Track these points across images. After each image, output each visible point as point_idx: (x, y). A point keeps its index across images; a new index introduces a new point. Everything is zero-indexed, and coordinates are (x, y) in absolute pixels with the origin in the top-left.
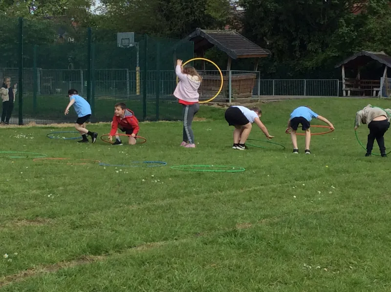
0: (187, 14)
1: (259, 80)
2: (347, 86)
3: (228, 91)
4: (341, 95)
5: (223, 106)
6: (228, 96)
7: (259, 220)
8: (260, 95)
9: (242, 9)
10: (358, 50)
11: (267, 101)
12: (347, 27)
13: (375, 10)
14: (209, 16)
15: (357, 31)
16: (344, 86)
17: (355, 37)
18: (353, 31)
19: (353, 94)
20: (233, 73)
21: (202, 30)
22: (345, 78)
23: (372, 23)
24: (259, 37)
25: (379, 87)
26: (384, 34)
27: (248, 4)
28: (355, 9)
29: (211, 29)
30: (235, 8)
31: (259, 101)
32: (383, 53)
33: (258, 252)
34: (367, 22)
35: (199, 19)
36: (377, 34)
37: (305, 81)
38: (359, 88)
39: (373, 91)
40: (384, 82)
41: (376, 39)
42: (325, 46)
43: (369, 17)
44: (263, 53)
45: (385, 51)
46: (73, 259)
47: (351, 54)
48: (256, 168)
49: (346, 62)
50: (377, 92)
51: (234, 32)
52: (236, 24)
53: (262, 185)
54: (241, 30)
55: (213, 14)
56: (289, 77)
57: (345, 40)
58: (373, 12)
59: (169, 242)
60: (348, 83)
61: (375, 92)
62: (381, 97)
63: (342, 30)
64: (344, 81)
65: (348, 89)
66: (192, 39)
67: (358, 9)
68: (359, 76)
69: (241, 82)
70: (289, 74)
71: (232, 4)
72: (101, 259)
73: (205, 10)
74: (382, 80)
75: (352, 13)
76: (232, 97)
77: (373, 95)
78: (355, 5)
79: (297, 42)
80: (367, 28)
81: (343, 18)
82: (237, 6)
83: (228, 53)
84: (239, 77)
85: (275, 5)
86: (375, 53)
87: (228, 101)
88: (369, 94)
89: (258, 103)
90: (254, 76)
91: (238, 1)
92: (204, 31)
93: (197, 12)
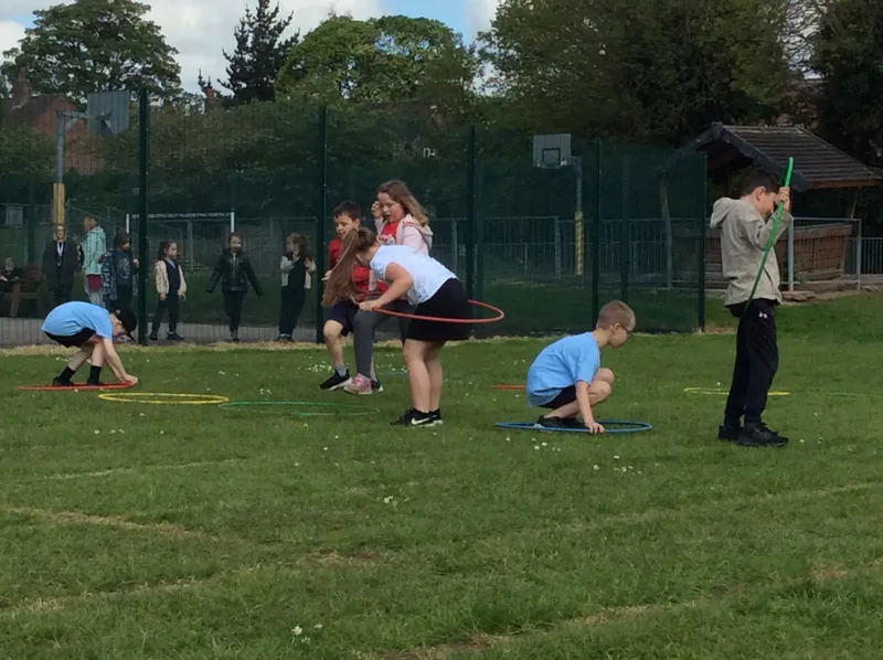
0: (691, 92)
1: (859, 238)
3: (786, 264)
6: (786, 277)
7: (865, 561)
8: (862, 273)
9: (818, 76)
11: (877, 288)
14: (741, 94)
21: (725, 127)
24: (858, 140)
27: (832, 63)
29: (744, 125)
30: (800, 75)
31: (859, 287)
33: (865, 635)
35: (718, 102)
44: (865, 178)
46: (445, 641)
48: (853, 440)
51: (798, 130)
52: (804, 110)
53: (869, 480)
54: (814, 125)
55: (750, 90)
59: (658, 607)
66: (702, 147)
69: (817, 243)
71: (794, 66)
72: (504, 641)
73: (731, 80)
76: (795, 279)
82: (807, 71)
84: (810, 232)
87: (785, 287)
89: (857, 292)
90: (846, 229)
91: (807, 57)
92: (731, 129)
93: (714, 85)
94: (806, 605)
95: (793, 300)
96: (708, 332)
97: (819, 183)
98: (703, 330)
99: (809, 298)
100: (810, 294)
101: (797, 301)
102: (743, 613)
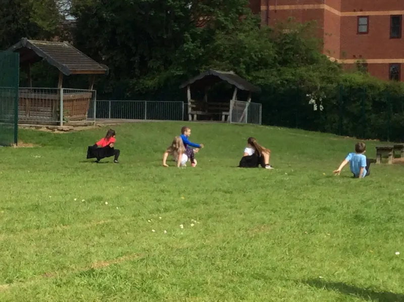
0: (9, 22)
1: (95, 101)
2: (193, 109)
3: (59, 112)
4: (186, 119)
5: (53, 129)
6: (59, 119)
7: (116, 258)
8: (97, 117)
9: (73, 18)
10: (205, 69)
11: (103, 125)
12: (193, 42)
13: (223, 25)
14: (35, 25)
15: (204, 48)
16: (190, 109)
17: (201, 54)
18: (200, 48)
19: (200, 118)
20: (65, 91)
21: (28, 40)
22: (191, 100)
23: (221, 39)
24: (93, 51)
25: (228, 111)
26: (233, 52)
27: (81, 12)
28: (201, 22)
29: (37, 40)
30: (64, 17)
31: (95, 124)
32: (232, 73)
34: (214, 38)
35: (23, 29)
36: (225, 52)
37: (146, 103)
38: (207, 111)
39: (222, 115)
40: (235, 105)
41: (225, 57)
42: (167, 63)
43: (217, 32)
44: (100, 69)
45: (235, 71)
47: (198, 73)
49: (191, 81)
50: (226, 117)
51: (65, 44)
52: (67, 35)
53: (112, 218)
54: (72, 42)
55: (40, 23)
56: (128, 98)
57: (190, 57)
58: (221, 27)
59: (14, 285)
60: (194, 106)
61: (223, 117)
62: (231, 122)
63: (187, 46)
64: (189, 104)
65: (194, 112)
66: (17, 50)
67: (205, 22)
68: (206, 97)
69: (75, 102)
70: (128, 94)
71: (62, 12)
73: (30, 17)
74: (232, 102)
75: (197, 27)
76: (63, 120)
77: (221, 120)
78: (201, 19)
79: (137, 59)
80: (215, 44)
81: (188, 32)
82: (68, 15)
83: (59, 69)
84: (71, 96)
85: (111, 14)
86: (224, 73)
87: (58, 124)
88: (217, 118)
89: (94, 127)
90: (89, 95)
91: (68, 8)
92: (31, 42)
93: (21, 19)
94: (92, 281)
95: (62, 130)
96: (19, 146)
97: (75, 71)
98: (17, 145)
99: (70, 130)
100: (71, 127)
101: (65, 131)
102: (59, 286)
